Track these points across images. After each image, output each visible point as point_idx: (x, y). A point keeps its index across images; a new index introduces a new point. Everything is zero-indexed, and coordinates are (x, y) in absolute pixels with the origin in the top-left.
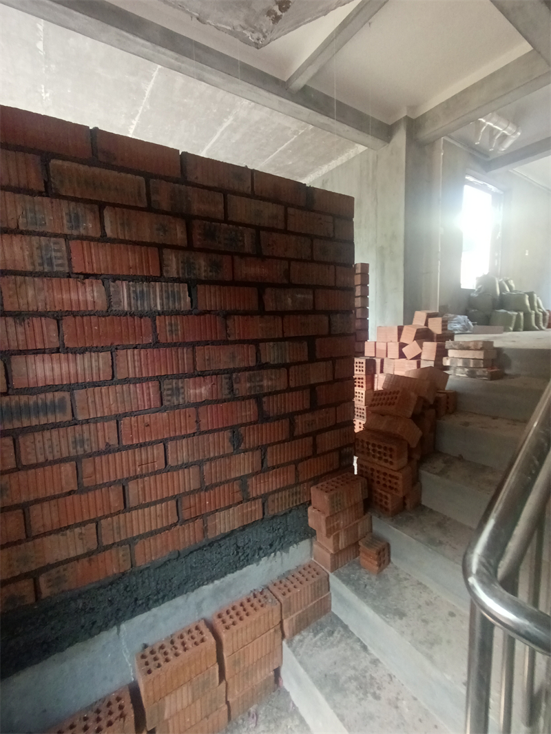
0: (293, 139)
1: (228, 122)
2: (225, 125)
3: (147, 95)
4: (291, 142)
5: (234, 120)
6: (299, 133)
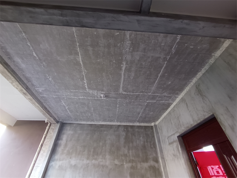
0: (165, 65)
1: (124, 66)
2: (124, 68)
3: (82, 64)
4: (164, 68)
5: (126, 64)
6: (167, 58)
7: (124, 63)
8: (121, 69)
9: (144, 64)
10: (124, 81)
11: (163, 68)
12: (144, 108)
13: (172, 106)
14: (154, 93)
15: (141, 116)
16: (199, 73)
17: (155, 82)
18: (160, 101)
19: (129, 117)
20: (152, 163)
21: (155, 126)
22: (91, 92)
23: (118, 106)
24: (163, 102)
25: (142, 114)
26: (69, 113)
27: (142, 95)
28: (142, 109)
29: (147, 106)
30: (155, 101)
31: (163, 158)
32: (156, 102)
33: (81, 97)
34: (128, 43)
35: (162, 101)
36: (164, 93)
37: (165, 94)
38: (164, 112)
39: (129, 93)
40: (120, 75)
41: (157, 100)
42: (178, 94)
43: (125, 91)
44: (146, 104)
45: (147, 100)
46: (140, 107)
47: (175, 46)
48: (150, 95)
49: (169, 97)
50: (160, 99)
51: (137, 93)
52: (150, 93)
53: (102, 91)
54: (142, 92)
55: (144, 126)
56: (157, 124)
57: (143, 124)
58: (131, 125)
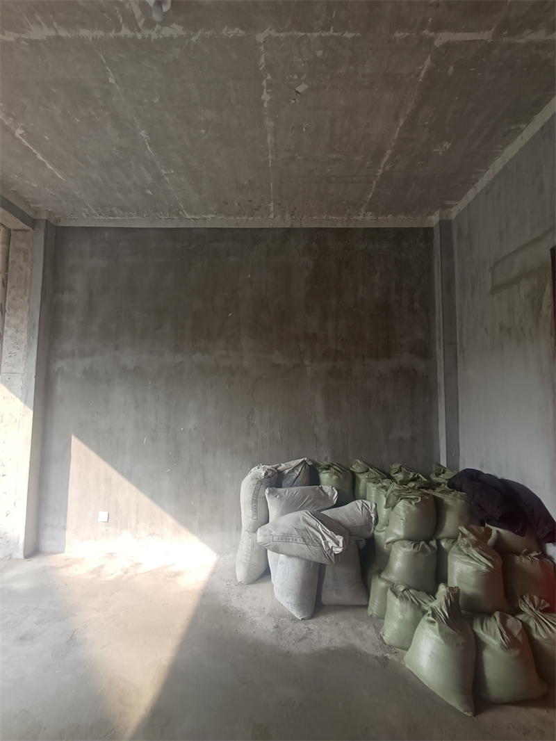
15: (384, 174)
19: (329, 179)
20: (405, 359)
24: (540, 35)
25: (392, 157)
29: (429, 86)
30: (486, 36)
41: (504, 24)
55: (395, 229)
56: (453, 216)
57: (389, 222)
58: (339, 226)
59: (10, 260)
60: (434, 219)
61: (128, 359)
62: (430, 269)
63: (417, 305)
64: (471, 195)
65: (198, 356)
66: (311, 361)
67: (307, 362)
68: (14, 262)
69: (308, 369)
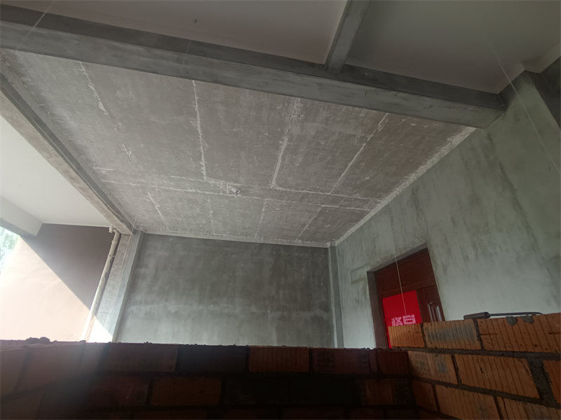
0: (362, 149)
1: (284, 144)
2: (283, 148)
3: (200, 133)
4: (360, 154)
5: (290, 140)
6: (367, 138)
7: (286, 139)
8: (278, 148)
9: (323, 143)
10: (281, 168)
11: (358, 153)
12: (315, 216)
13: (367, 217)
14: (337, 192)
15: (306, 230)
16: (422, 167)
17: (341, 175)
18: (347, 206)
19: (283, 229)
20: (318, 312)
21: (333, 248)
22: (212, 182)
23: (264, 210)
24: (353, 208)
25: (309, 226)
26: (160, 217)
27: (313, 194)
28: (310, 218)
29: (321, 214)
30: (337, 207)
31: (338, 305)
32: (338, 209)
33: (190, 190)
34: (297, 107)
35: (350, 207)
36: (355, 193)
37: (357, 196)
38: (351, 226)
39: (288, 190)
40: (276, 158)
41: (342, 205)
42: (380, 197)
43: (282, 186)
44: (320, 211)
45: (322, 204)
46: (307, 214)
47: (385, 120)
48: (329, 196)
49: (364, 201)
50: (347, 203)
51: (305, 191)
52: (329, 192)
53: (236, 181)
54: (314, 189)
55: (312, 247)
56: (336, 245)
57: (308, 244)
58: (286, 244)
59: (118, 250)
60: (328, 245)
61: (172, 307)
62: (327, 267)
63: (322, 284)
64: (342, 239)
65: (211, 307)
66: (271, 311)
67: (269, 312)
68: (120, 251)
69: (270, 316)
